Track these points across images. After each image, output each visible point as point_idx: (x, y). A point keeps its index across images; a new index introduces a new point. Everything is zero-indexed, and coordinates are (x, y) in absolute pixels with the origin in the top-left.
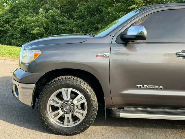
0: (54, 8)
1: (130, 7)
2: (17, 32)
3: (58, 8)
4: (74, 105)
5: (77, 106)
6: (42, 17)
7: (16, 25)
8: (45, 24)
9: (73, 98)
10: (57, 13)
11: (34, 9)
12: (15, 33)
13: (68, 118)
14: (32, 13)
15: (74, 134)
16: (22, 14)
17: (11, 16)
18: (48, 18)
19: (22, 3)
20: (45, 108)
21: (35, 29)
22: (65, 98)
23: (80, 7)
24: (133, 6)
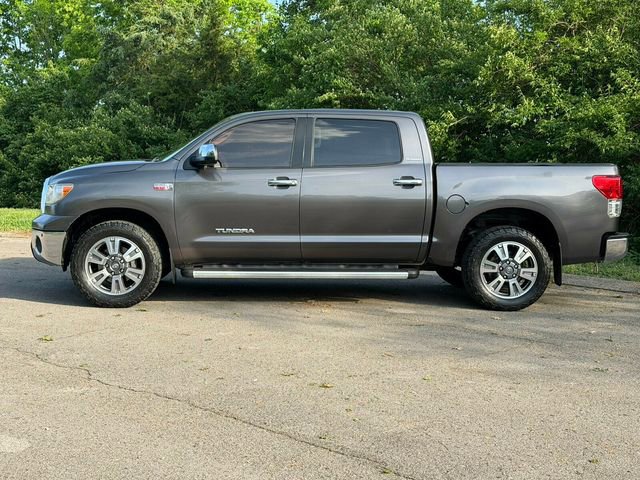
0: (133, 103)
1: (321, 99)
2: (29, 173)
3: (144, 102)
4: (125, 262)
5: (130, 263)
6: (100, 126)
7: (26, 152)
8: (109, 146)
9: (122, 251)
10: (140, 114)
11: (78, 106)
12: (24, 174)
13: (117, 281)
14: (70, 117)
15: (127, 305)
16: (41, 121)
17: (9, 127)
18: (116, 131)
19: (43, 89)
20: (82, 267)
21: (79, 160)
22: (111, 252)
23: (206, 95)
24: (326, 96)
